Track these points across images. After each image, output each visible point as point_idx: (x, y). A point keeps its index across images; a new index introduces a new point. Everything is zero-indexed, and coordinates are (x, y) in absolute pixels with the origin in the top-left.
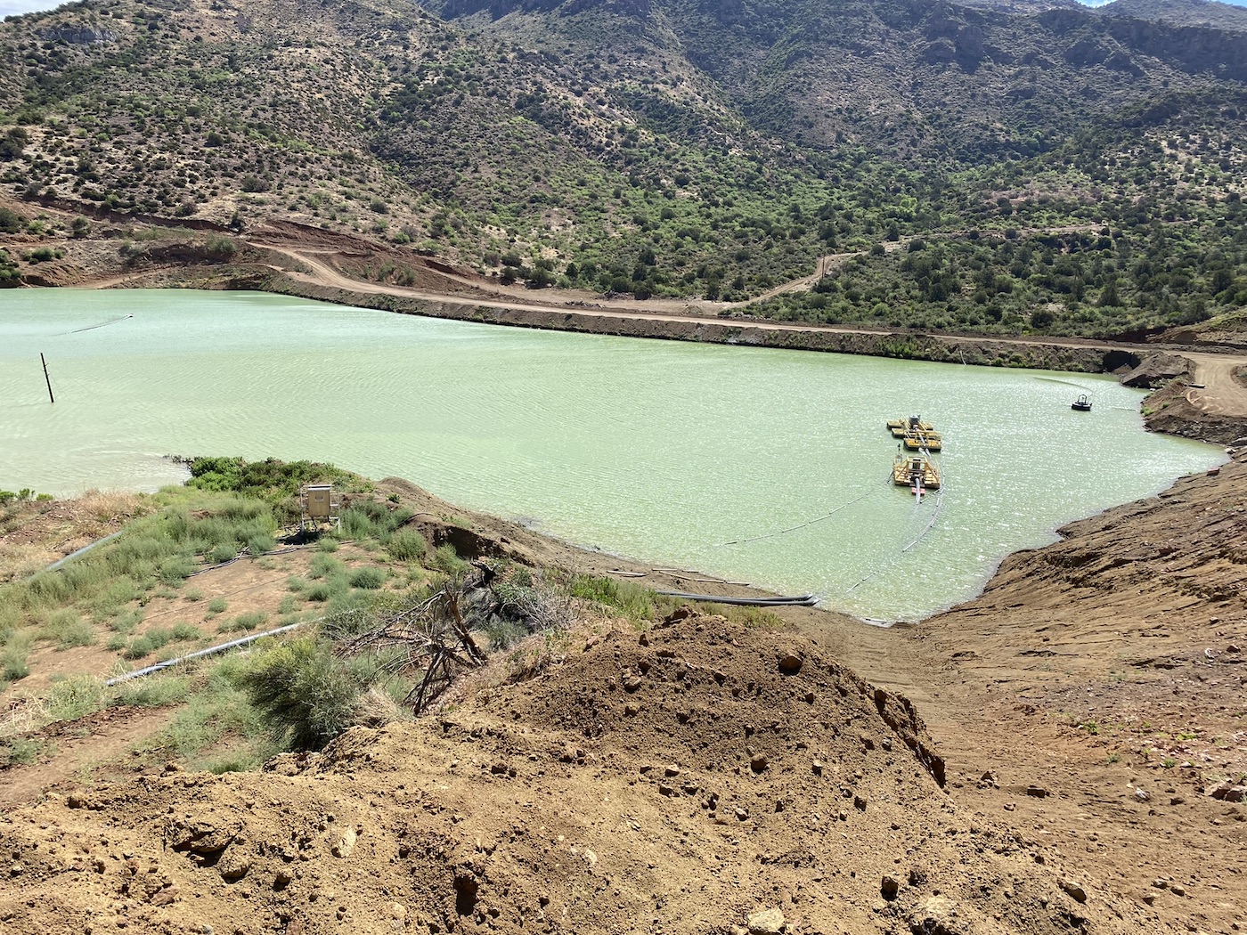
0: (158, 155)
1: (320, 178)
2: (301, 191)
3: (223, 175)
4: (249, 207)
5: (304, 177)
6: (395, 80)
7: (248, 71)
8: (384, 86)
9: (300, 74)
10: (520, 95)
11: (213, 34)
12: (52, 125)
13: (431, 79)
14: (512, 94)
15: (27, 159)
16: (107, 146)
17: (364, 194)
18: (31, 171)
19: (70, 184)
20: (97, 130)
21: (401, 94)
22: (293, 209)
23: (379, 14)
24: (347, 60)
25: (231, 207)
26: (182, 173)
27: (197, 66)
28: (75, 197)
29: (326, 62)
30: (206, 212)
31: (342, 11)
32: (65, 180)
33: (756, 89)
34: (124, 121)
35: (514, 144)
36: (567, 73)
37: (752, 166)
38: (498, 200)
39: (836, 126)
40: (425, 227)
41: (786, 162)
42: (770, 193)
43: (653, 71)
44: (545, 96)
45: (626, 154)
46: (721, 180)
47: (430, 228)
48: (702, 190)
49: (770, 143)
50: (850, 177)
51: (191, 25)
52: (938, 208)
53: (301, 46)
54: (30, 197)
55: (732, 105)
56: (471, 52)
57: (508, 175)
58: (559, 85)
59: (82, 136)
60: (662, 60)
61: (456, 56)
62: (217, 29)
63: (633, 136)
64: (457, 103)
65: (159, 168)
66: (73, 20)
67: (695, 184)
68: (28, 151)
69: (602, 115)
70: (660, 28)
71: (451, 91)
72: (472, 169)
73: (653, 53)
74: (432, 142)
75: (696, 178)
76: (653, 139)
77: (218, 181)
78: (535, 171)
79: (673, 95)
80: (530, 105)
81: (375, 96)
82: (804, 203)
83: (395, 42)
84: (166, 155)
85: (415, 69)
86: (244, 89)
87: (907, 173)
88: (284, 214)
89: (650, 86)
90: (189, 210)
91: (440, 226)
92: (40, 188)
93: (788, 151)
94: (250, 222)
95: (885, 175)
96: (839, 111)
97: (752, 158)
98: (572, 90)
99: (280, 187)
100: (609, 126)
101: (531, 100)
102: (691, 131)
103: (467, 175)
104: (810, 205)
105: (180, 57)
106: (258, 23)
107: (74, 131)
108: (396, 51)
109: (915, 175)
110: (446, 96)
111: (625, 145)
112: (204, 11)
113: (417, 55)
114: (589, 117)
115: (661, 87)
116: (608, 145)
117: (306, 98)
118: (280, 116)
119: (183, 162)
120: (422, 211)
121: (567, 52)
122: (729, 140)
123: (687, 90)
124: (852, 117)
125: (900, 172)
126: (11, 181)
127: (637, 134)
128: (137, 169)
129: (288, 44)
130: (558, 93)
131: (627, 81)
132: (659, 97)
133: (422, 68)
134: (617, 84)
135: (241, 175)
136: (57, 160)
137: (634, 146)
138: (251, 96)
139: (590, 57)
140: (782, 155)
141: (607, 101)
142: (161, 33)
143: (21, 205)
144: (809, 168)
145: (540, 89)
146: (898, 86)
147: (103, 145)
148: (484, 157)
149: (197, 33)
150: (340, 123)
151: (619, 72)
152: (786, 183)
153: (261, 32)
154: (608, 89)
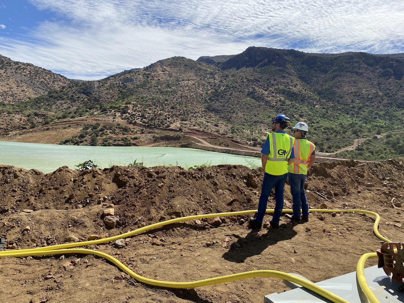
0: (160, 112)
1: (199, 117)
2: (195, 121)
3: (176, 117)
4: (183, 125)
5: (196, 117)
6: (212, 89)
7: (173, 88)
8: (209, 90)
9: (187, 88)
10: (248, 92)
11: (162, 78)
12: (133, 104)
13: (222, 88)
14: (246, 91)
15: (129, 113)
16: (147, 110)
17: (211, 121)
18: (130, 116)
19: (140, 120)
20: (144, 105)
21: (214, 93)
22: (194, 126)
23: (206, 70)
24: (199, 84)
25: (179, 125)
26: (166, 116)
27: (159, 87)
28: (141, 123)
29: (194, 84)
30: (173, 127)
31: (196, 70)
32: (138, 119)
33: (322, 87)
34: (150, 103)
35: (248, 106)
36: (262, 85)
37: (324, 111)
38: (244, 122)
39: (351, 98)
40: (229, 130)
41: (335, 109)
42: (331, 119)
43: (288, 83)
44: (256, 92)
45: (282, 108)
46: (314, 115)
47: (230, 130)
48: (308, 118)
49: (329, 103)
50: (358, 114)
51: (157, 76)
52: (392, 124)
53: (187, 80)
54: (130, 123)
55: (314, 92)
56: (233, 80)
57: (247, 115)
58: (260, 88)
59: (141, 107)
60: (291, 79)
61: (229, 81)
62: (164, 77)
63: (284, 102)
64: (231, 95)
65: (160, 115)
66: (129, 76)
67: (305, 116)
68: (129, 111)
69: (273, 96)
70: (290, 70)
71: (229, 91)
72: (236, 113)
73: (288, 77)
74: (224, 106)
75: (306, 114)
76: (290, 103)
77: (175, 118)
78: (255, 114)
79: (295, 90)
80: (252, 94)
81: (207, 93)
82: (343, 122)
83: (211, 78)
84: (162, 112)
85: (217, 86)
86: (173, 93)
87: (378, 112)
88: (192, 127)
89: (287, 87)
90: (168, 126)
91: (233, 130)
92: (133, 121)
93: (335, 106)
94: (184, 129)
95: (371, 113)
96: (352, 93)
97: (323, 108)
98: (263, 89)
99: (190, 120)
100: (276, 100)
101: (252, 93)
102: (302, 100)
103: (234, 115)
104: (346, 123)
105: (155, 85)
106: (174, 74)
107: (139, 106)
108: (212, 80)
109: (382, 113)
110: (227, 93)
111: (281, 105)
112: (160, 72)
113: (218, 81)
114: (269, 97)
115: (291, 87)
116: (276, 105)
117: (189, 95)
118: (183, 100)
119: (166, 114)
120: (227, 126)
121: (261, 78)
122: (315, 103)
123: (299, 88)
124: (357, 95)
125: (376, 112)
126: (126, 119)
127: (285, 102)
128: (155, 115)
129: (183, 80)
130: (260, 91)
131: (280, 86)
132: (291, 90)
133: (219, 85)
134: (276, 87)
135: (180, 117)
136: (136, 113)
137: (284, 105)
138: (175, 95)
139: (268, 79)
140: (333, 107)
141: (275, 92)
142: (150, 78)
143: (129, 125)
144: (343, 111)
145: (254, 90)
146: (372, 84)
147: (146, 109)
148: (239, 110)
149: (159, 78)
150: (198, 102)
151: (277, 83)
152: (336, 116)
153: (175, 77)
154: (275, 89)
